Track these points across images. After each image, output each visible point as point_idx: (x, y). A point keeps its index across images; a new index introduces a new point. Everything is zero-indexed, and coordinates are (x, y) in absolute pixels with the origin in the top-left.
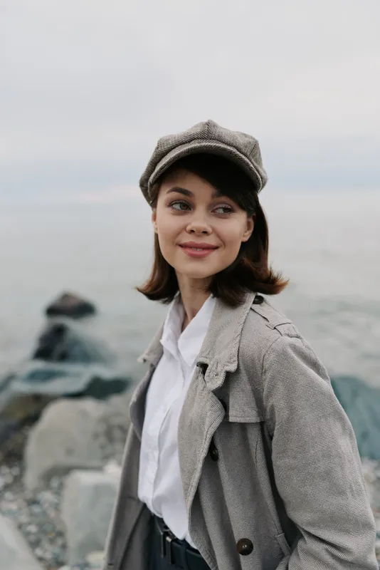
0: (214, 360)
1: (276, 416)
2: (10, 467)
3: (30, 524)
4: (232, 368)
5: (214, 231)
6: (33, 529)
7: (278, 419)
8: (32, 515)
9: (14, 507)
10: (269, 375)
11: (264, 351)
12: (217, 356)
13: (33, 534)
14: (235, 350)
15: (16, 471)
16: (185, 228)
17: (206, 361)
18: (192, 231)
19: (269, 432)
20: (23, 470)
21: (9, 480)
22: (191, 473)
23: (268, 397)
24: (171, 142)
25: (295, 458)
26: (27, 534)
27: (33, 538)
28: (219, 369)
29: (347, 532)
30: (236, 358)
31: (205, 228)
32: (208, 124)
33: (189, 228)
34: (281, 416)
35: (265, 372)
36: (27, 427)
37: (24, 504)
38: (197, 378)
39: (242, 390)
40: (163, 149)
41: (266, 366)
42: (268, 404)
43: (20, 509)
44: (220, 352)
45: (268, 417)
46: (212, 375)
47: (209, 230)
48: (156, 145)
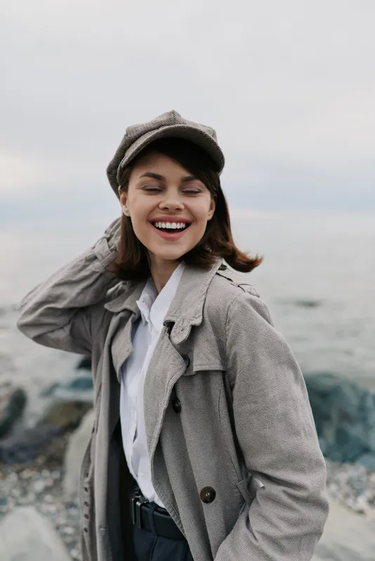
0: (181, 317)
1: (239, 363)
2: (51, 470)
3: (67, 525)
4: (198, 322)
5: (186, 207)
6: (69, 530)
7: (239, 367)
8: (69, 517)
9: (52, 508)
10: (232, 324)
11: (229, 303)
12: (183, 315)
13: (70, 535)
14: (200, 306)
15: (56, 475)
16: (157, 206)
17: (173, 319)
18: (166, 209)
19: (230, 382)
20: (63, 473)
21: (49, 483)
22: (154, 425)
23: (231, 346)
24: (140, 130)
25: (255, 402)
26: (64, 535)
27: (69, 539)
28: (185, 324)
29: (302, 470)
30: (201, 314)
31: (178, 206)
32: (173, 112)
33: (162, 206)
34: (243, 362)
35: (229, 322)
36: (68, 433)
37: (62, 507)
38: (163, 337)
39: (207, 340)
40: (132, 136)
41: (231, 316)
42: (231, 353)
43: (58, 511)
44: (186, 310)
45: (230, 366)
46: (178, 330)
47: (182, 207)
48: (125, 133)
